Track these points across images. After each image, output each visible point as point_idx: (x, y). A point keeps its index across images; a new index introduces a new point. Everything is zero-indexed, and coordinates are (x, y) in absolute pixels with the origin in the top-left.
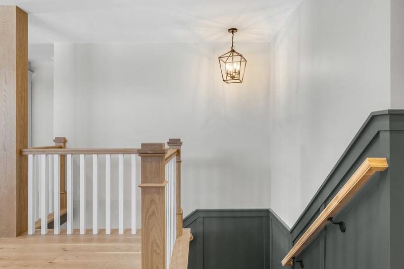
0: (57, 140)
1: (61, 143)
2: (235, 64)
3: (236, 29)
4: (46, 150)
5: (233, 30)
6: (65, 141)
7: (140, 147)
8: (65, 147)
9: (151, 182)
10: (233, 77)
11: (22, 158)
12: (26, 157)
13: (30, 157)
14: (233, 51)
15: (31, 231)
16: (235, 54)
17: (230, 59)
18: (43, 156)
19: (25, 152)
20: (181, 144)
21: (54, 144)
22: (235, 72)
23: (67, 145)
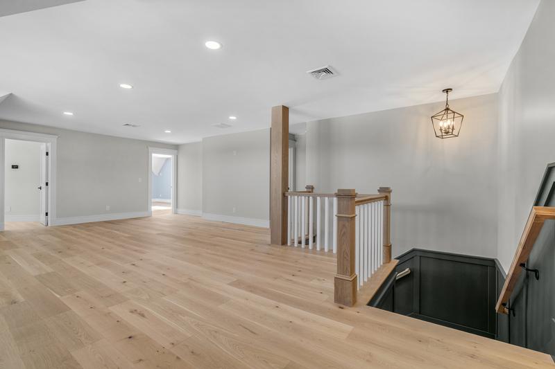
0: (308, 187)
1: (310, 189)
2: (449, 121)
3: (451, 89)
4: (300, 193)
5: (447, 91)
6: (312, 188)
7: (337, 192)
8: (312, 192)
9: (343, 214)
10: (447, 133)
11: (285, 198)
12: (287, 197)
13: (289, 197)
14: (447, 109)
15: (289, 244)
16: (449, 112)
17: (445, 117)
18: (296, 197)
19: (287, 194)
20: (390, 192)
21: (306, 190)
22: (449, 128)
23: (314, 191)
